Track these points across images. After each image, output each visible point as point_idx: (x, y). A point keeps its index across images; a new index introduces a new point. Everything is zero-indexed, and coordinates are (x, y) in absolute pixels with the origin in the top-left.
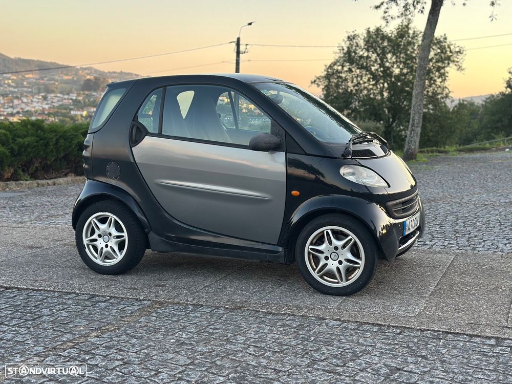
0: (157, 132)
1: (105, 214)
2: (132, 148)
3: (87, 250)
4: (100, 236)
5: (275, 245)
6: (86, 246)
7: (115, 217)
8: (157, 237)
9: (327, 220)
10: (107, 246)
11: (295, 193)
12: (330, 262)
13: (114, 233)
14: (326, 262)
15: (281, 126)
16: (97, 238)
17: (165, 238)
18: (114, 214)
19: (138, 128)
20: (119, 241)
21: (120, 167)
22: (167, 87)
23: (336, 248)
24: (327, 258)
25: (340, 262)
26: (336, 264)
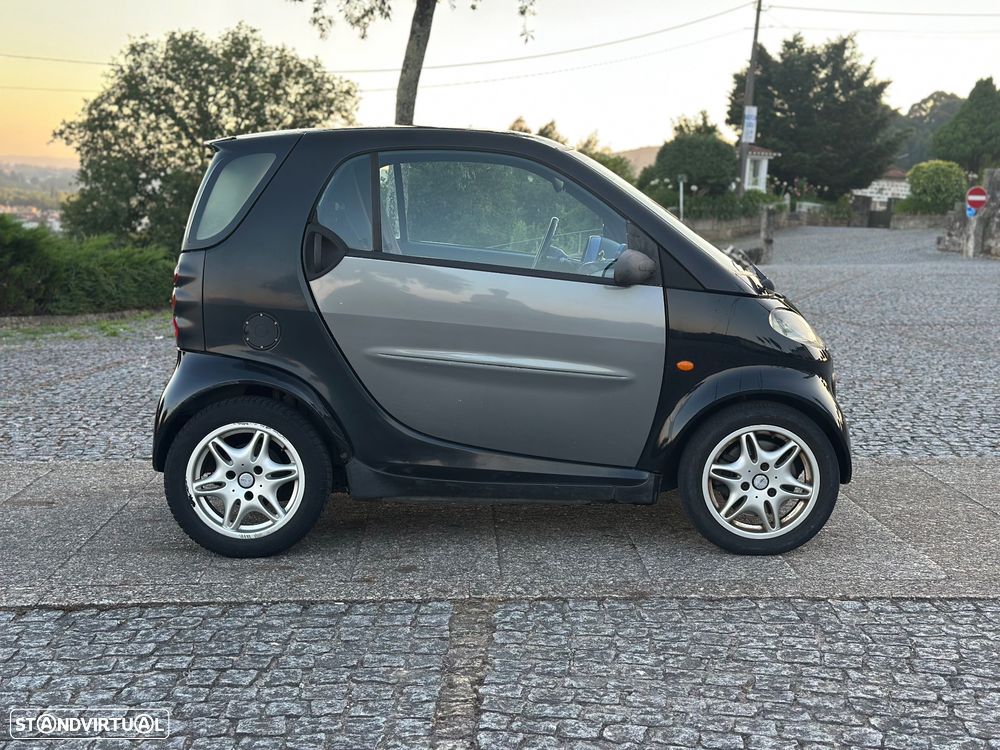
0: (370, 248)
1: (246, 426)
2: (311, 283)
3: (197, 509)
4: (230, 475)
5: (631, 468)
6: (194, 499)
7: (272, 431)
8: (365, 469)
9: (751, 415)
10: (249, 496)
11: (685, 365)
12: (751, 493)
13: (269, 466)
14: (745, 493)
15: (648, 235)
16: (226, 480)
17: (385, 471)
18: (269, 425)
19: (325, 240)
20: (279, 483)
21: (279, 322)
22: (380, 154)
23: (765, 466)
24: (745, 486)
25: (772, 492)
26: (763, 495)
